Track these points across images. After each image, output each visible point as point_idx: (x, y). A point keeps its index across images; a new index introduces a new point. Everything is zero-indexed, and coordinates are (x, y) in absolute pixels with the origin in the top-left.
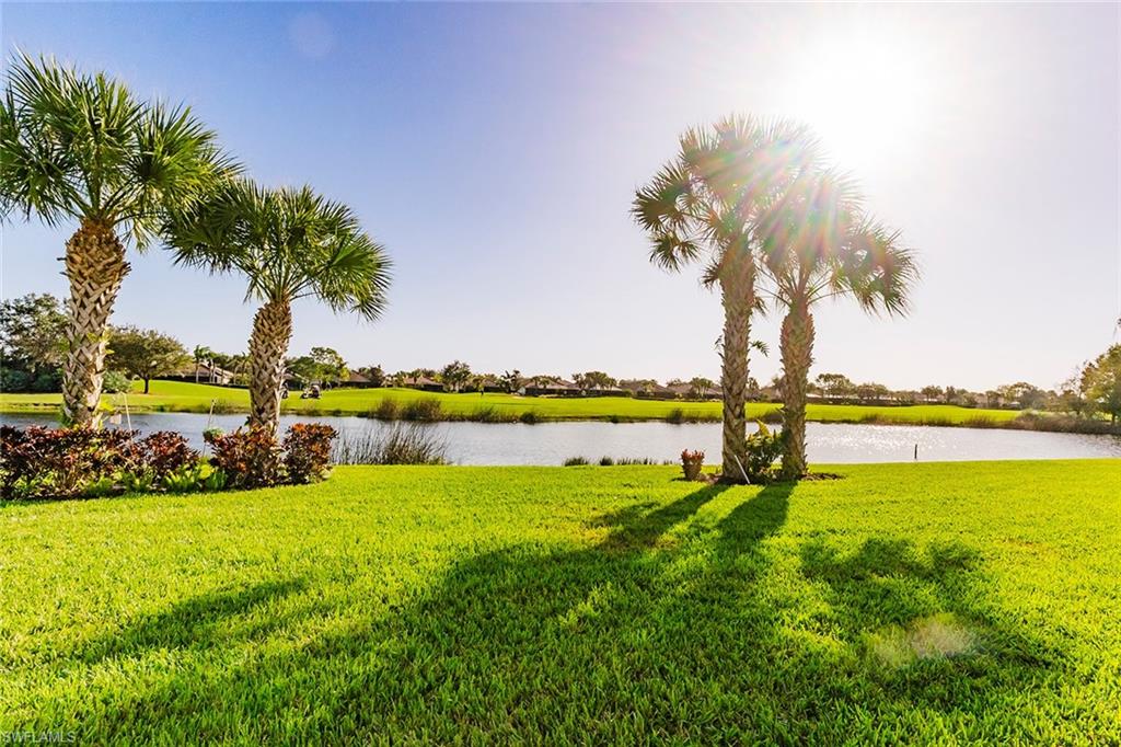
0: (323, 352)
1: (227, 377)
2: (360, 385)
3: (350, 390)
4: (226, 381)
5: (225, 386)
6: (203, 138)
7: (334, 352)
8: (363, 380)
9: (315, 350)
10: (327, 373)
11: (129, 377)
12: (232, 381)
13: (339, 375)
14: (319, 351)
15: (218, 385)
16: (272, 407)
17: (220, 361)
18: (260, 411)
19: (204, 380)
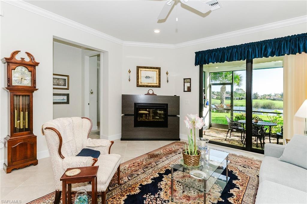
0: (239, 90)
10: (240, 95)
13: (244, 96)
18: (222, 102)
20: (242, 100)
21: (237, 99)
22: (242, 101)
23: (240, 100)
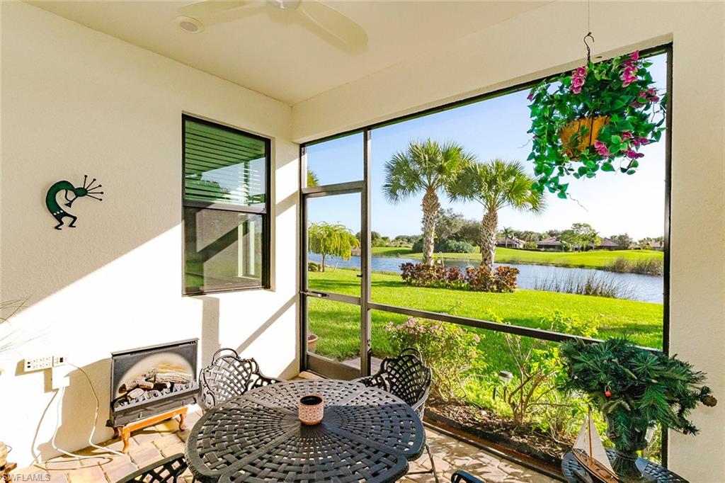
0: (580, 226)
1: (522, 243)
2: (610, 248)
3: (601, 251)
4: (521, 246)
5: (521, 249)
6: (460, 150)
7: (588, 226)
8: (612, 244)
9: (575, 225)
10: (584, 240)
11: (474, 245)
12: (524, 247)
13: (593, 242)
14: (578, 226)
15: (517, 249)
16: (490, 258)
17: (518, 235)
18: (485, 260)
19: (510, 246)
20: (588, 252)
21: (576, 249)
22: (588, 255)
23: (584, 252)
